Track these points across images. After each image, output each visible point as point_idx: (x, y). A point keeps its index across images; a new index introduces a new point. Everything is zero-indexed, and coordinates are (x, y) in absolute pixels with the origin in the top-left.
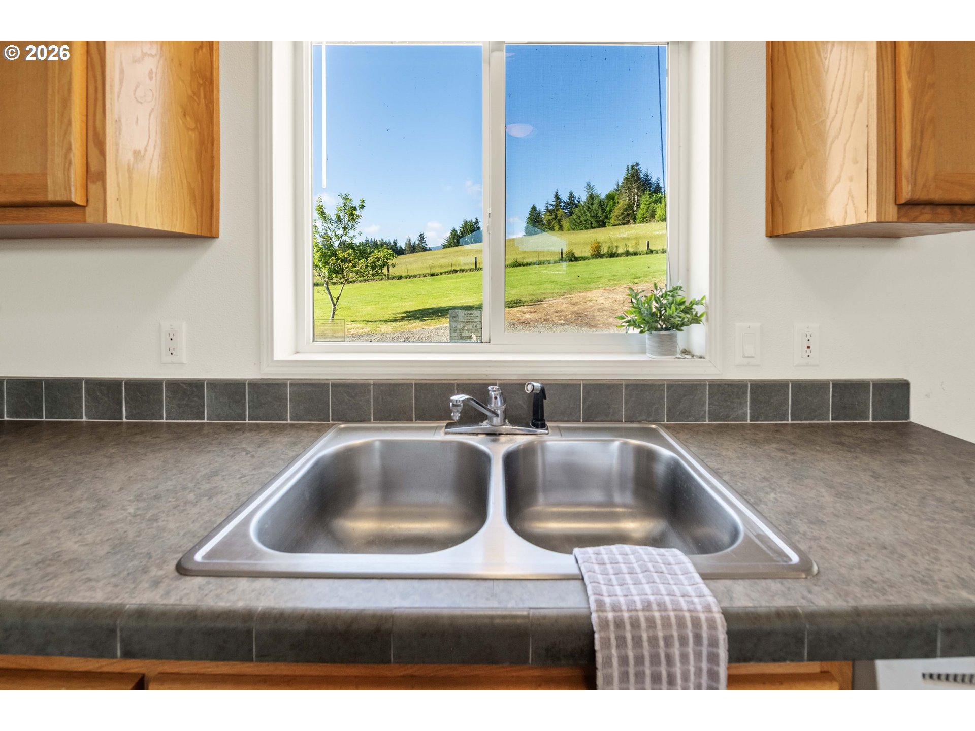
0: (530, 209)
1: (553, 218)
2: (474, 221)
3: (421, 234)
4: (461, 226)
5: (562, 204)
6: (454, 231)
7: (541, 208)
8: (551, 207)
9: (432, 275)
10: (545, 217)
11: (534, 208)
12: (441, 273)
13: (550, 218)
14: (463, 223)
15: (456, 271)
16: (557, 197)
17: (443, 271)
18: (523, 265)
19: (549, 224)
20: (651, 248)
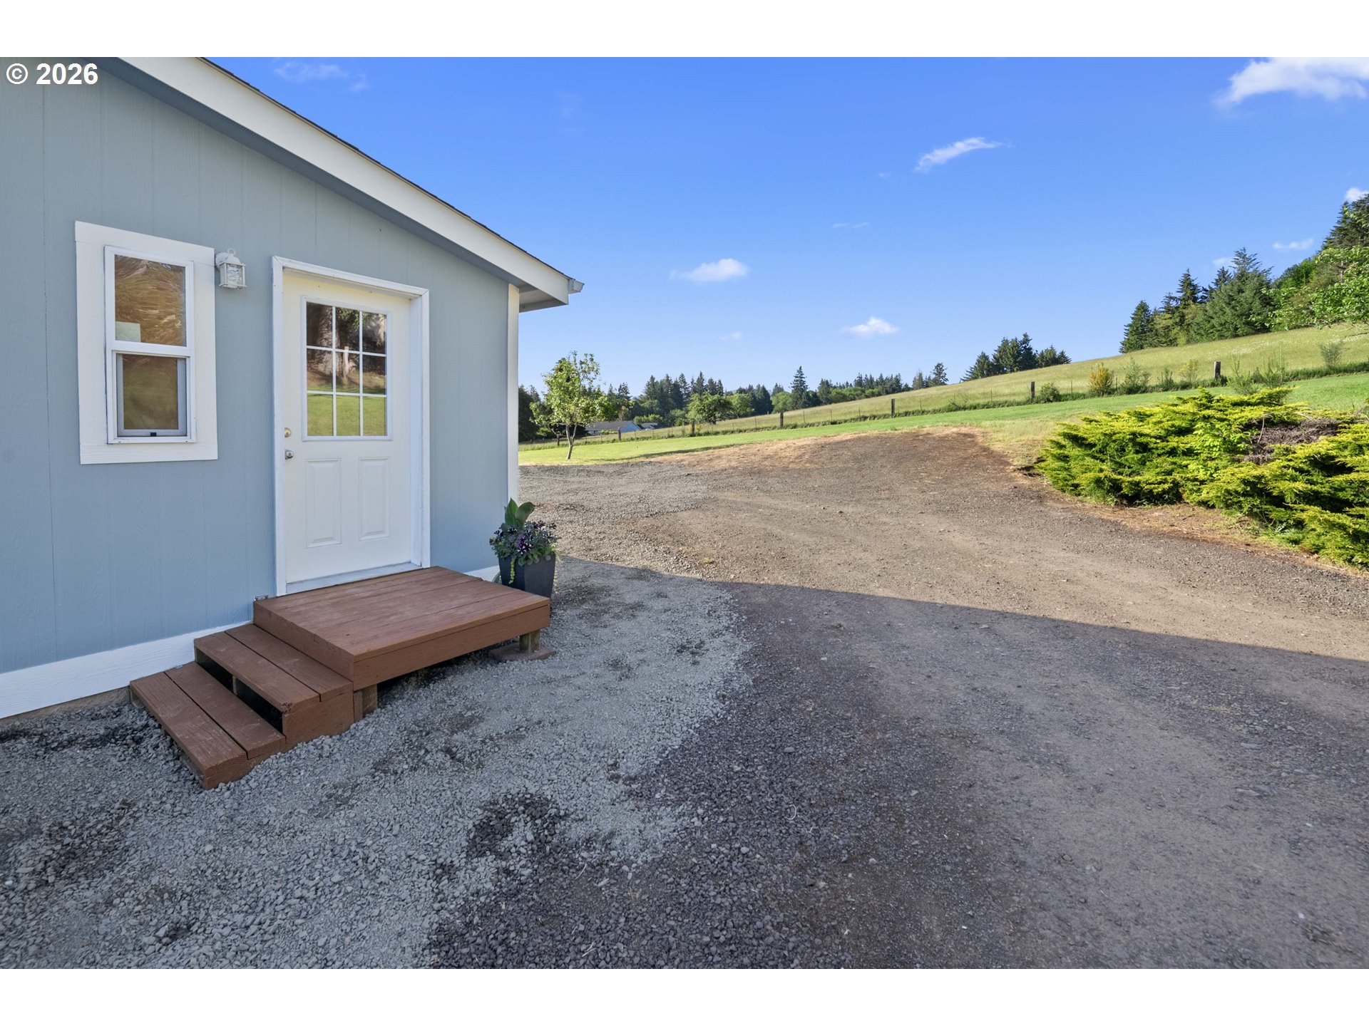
0: (1133, 310)
1: (1176, 323)
2: (1021, 338)
3: (939, 365)
4: (997, 348)
5: (1200, 294)
6: (984, 357)
7: (1155, 304)
8: (1174, 304)
9: (834, 423)
10: (1162, 322)
11: (1143, 308)
12: (846, 421)
13: (1170, 322)
14: (1000, 344)
15: (865, 418)
16: (1188, 284)
17: (848, 417)
18: (965, 408)
19: (1167, 335)
20: (1223, 372)
